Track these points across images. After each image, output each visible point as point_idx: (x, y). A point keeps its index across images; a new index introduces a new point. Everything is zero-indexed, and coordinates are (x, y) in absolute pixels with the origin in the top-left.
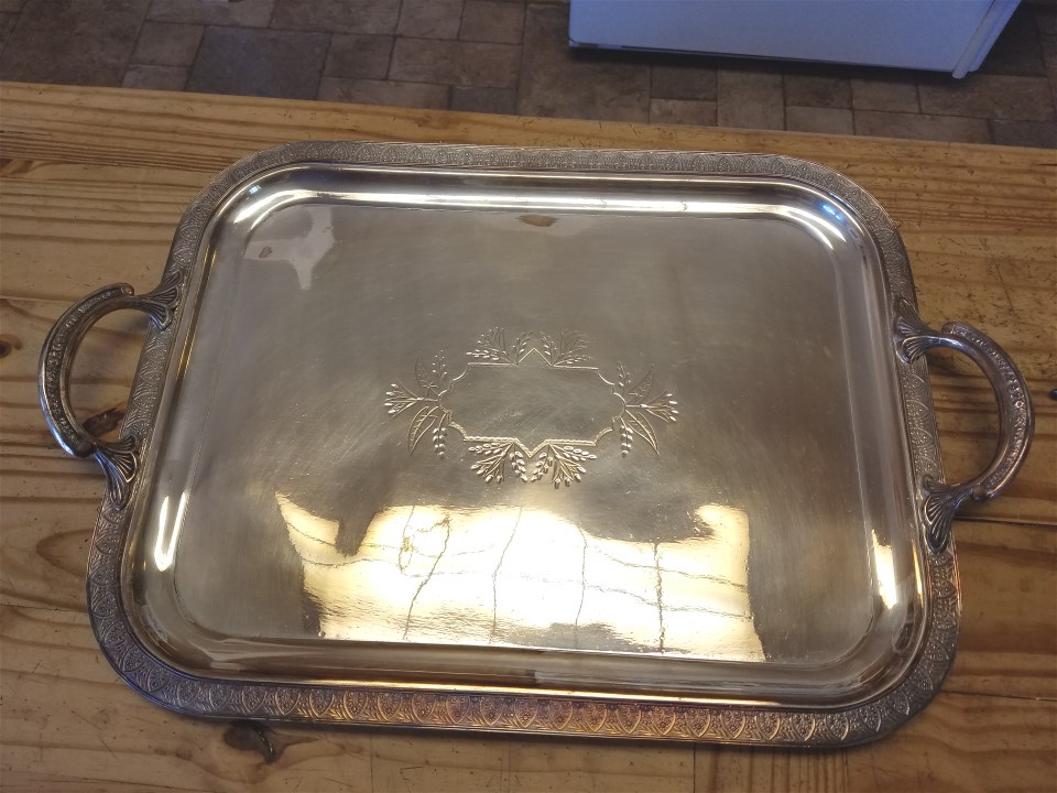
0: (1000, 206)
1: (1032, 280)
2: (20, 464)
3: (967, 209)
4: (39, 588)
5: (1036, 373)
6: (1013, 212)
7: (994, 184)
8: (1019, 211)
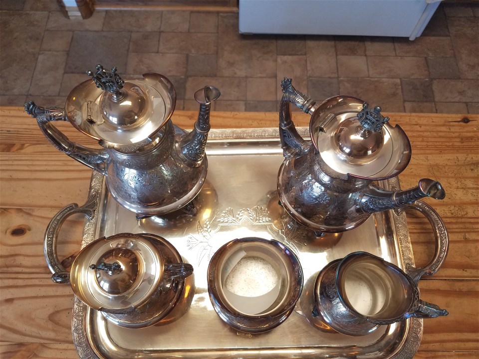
0: (432, 142)
1: (446, 174)
2: (37, 282)
3: (419, 143)
4: (52, 335)
5: (449, 215)
6: (438, 143)
7: (430, 132)
8: (440, 143)
